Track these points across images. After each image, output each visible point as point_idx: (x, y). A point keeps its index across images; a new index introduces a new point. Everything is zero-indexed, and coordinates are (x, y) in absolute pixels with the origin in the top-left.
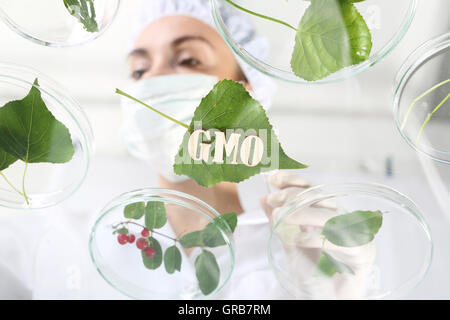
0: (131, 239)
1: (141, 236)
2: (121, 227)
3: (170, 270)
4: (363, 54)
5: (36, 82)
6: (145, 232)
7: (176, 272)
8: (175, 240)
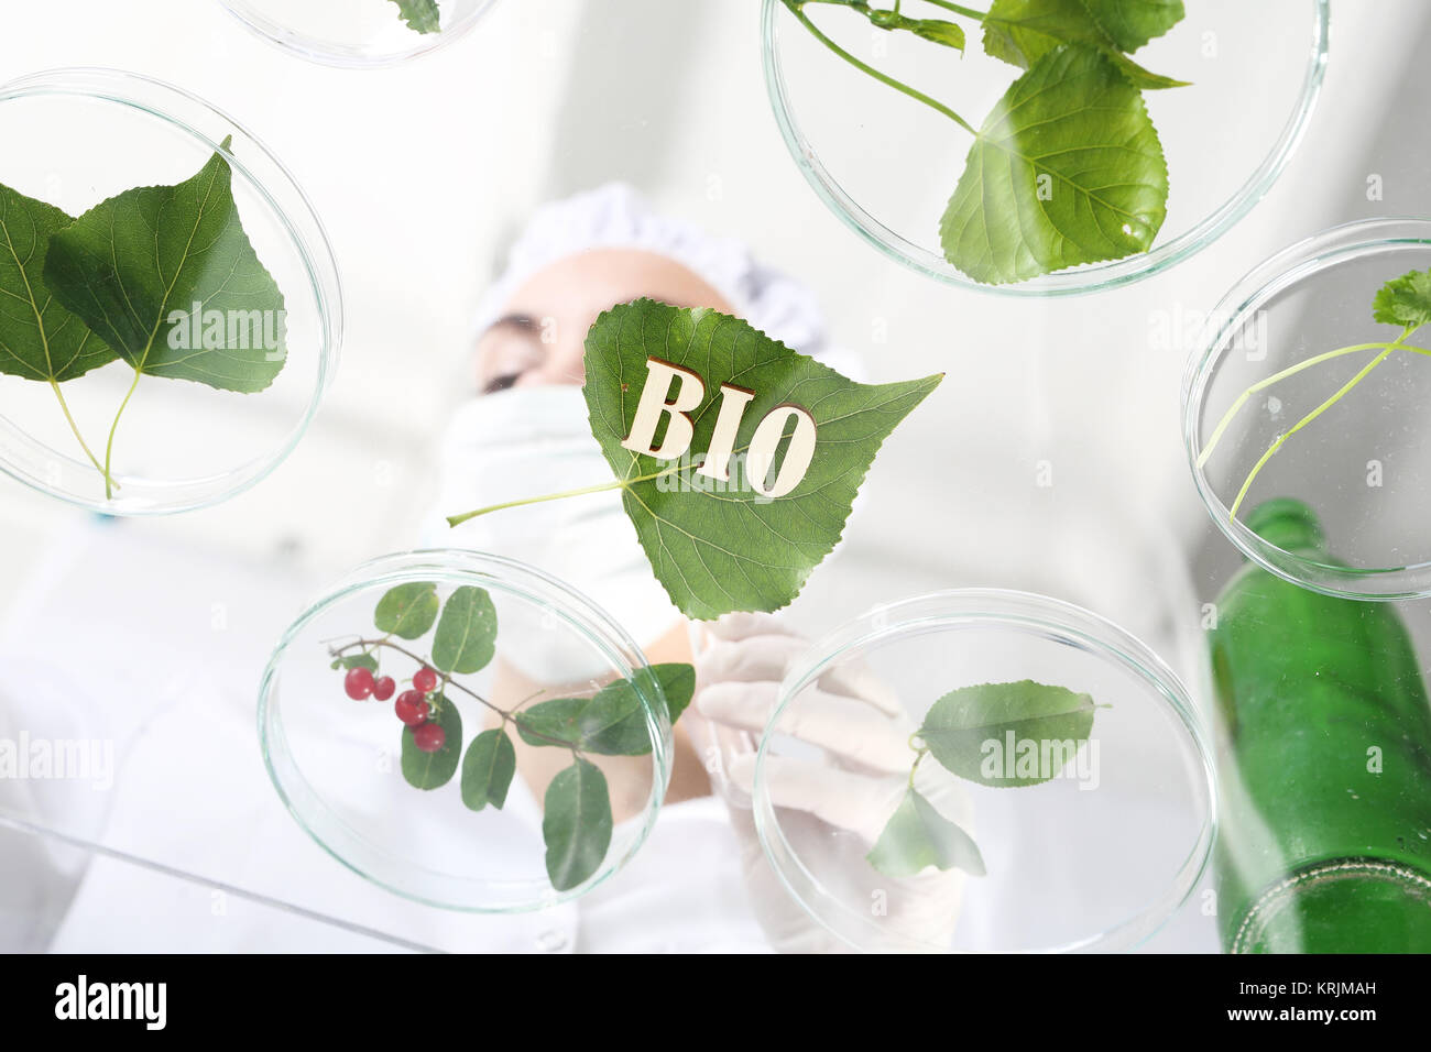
0: (384, 690)
1: (410, 686)
2: (358, 651)
3: (472, 799)
4: (1138, 234)
5: (226, 144)
6: (425, 677)
7: (489, 807)
8: (505, 715)
